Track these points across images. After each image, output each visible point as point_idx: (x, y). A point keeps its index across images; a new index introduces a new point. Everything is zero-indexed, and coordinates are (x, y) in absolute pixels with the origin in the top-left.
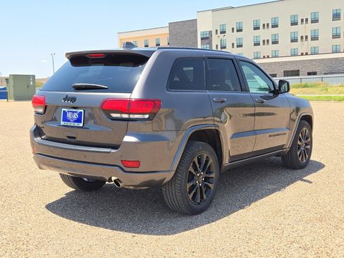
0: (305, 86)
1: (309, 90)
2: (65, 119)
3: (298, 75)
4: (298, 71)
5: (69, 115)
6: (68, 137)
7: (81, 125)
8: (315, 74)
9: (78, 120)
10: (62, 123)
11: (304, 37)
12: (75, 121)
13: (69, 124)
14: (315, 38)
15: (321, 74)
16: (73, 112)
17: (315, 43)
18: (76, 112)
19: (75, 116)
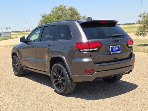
2: (113, 51)
5: (114, 49)
6: (115, 59)
7: (120, 52)
9: (118, 50)
10: (111, 53)
12: (117, 51)
13: (115, 53)
16: (116, 47)
18: (117, 47)
19: (117, 49)
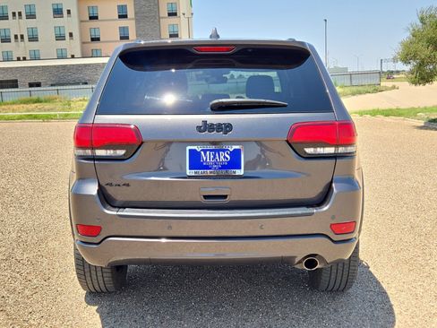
0: (38, 101)
1: (47, 106)
2: (197, 165)
3: (17, 87)
4: (16, 81)
5: (206, 157)
7: (240, 172)
8: (38, 85)
9: (232, 165)
10: (189, 172)
11: (19, 37)
13: (209, 172)
14: (33, 39)
15: (46, 85)
16: (218, 151)
17: (34, 45)
18: (223, 150)
19: (224, 157)
